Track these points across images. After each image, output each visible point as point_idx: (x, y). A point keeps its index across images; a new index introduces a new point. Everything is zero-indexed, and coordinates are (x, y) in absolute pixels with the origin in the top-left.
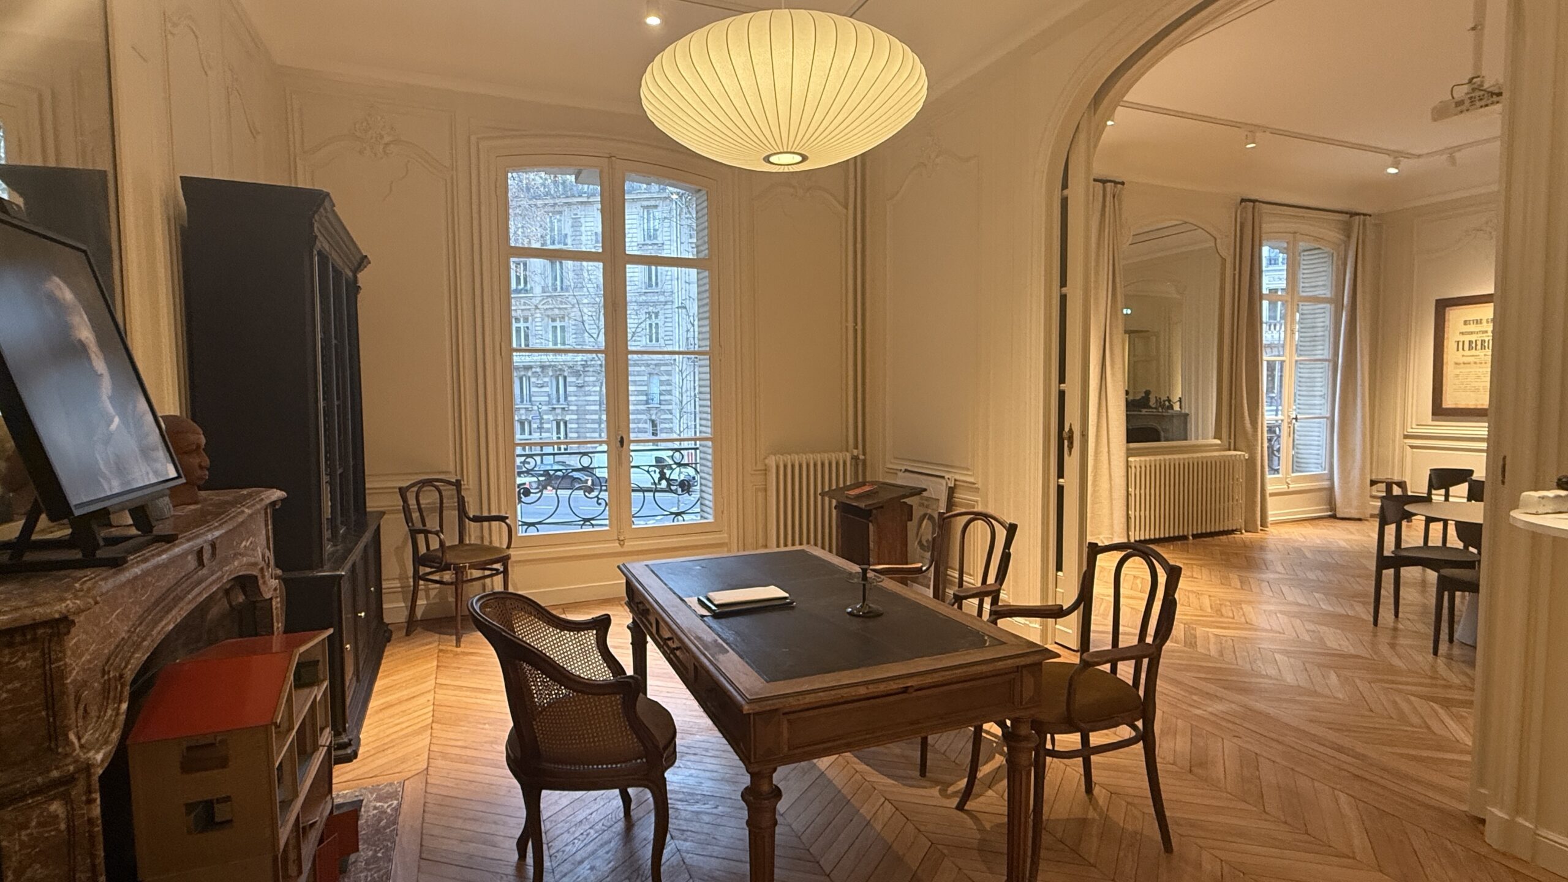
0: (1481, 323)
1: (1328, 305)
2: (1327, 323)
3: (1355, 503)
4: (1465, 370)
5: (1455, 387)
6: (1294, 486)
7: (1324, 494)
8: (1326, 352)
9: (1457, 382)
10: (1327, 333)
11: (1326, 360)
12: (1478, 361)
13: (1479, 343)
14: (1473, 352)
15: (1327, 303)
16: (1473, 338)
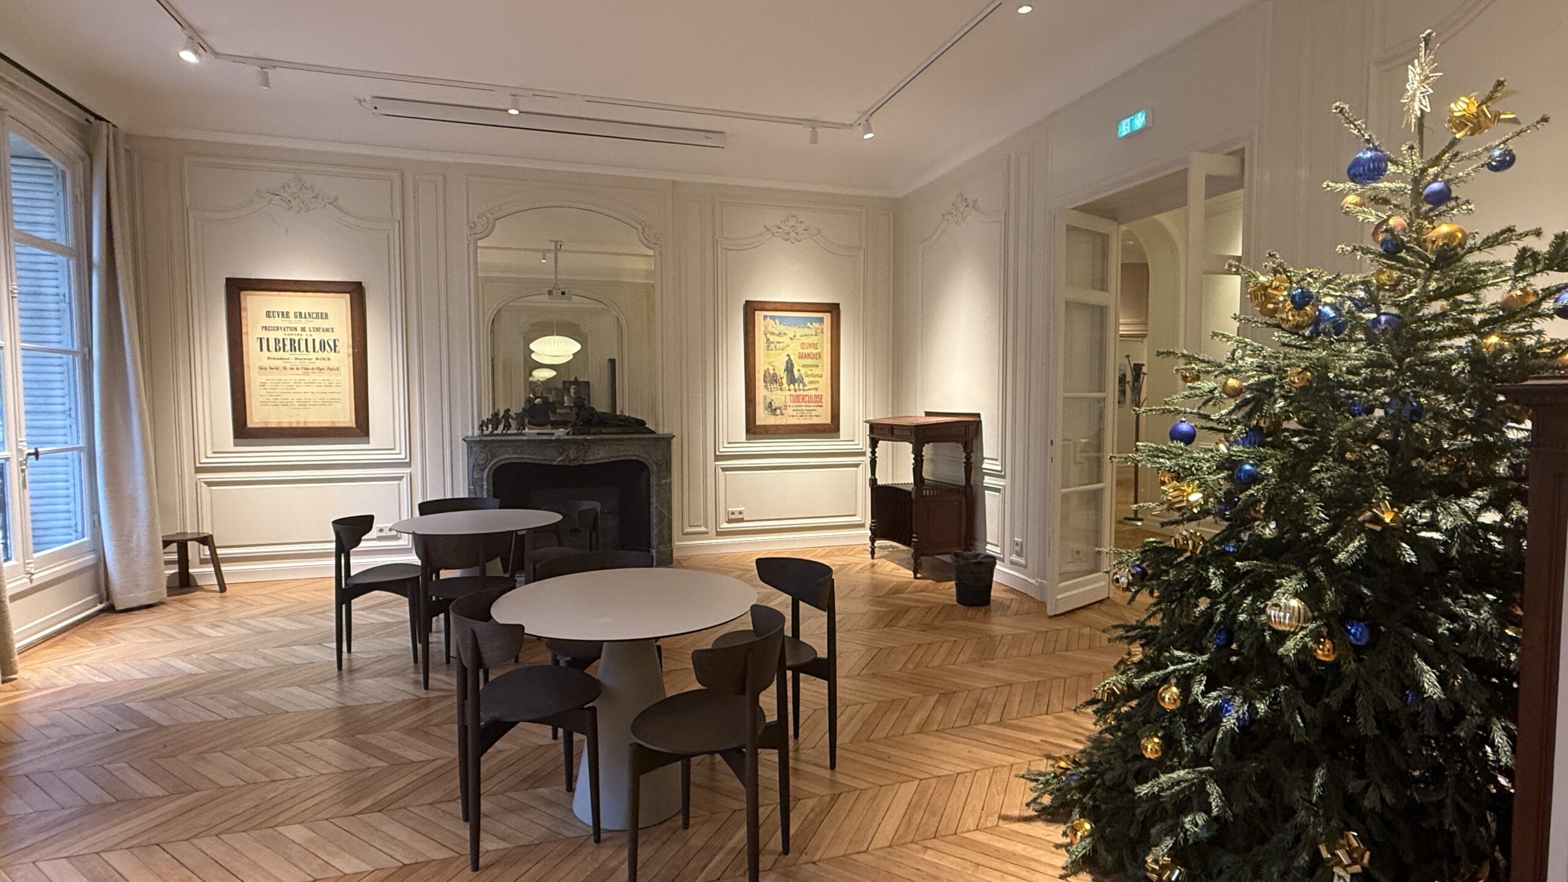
0: (288, 317)
1: (64, 259)
2: (64, 289)
3: (144, 581)
4: (274, 376)
5: (261, 399)
6: (40, 577)
7: (88, 577)
8: (66, 337)
9: (263, 392)
10: (64, 306)
11: (66, 352)
12: (288, 365)
13: (288, 343)
14: (281, 354)
15: (61, 253)
16: (280, 335)
